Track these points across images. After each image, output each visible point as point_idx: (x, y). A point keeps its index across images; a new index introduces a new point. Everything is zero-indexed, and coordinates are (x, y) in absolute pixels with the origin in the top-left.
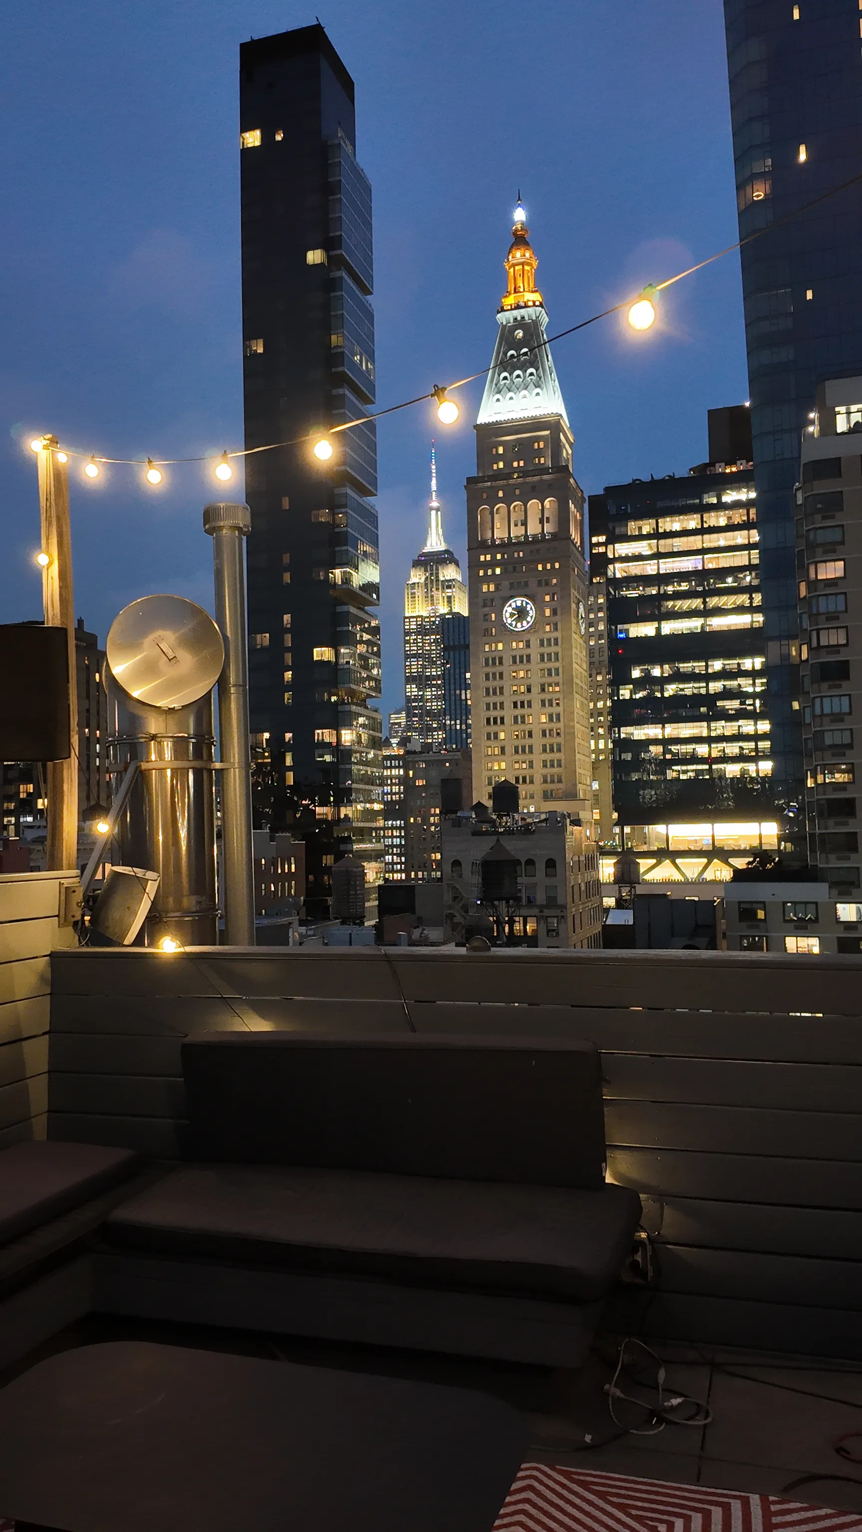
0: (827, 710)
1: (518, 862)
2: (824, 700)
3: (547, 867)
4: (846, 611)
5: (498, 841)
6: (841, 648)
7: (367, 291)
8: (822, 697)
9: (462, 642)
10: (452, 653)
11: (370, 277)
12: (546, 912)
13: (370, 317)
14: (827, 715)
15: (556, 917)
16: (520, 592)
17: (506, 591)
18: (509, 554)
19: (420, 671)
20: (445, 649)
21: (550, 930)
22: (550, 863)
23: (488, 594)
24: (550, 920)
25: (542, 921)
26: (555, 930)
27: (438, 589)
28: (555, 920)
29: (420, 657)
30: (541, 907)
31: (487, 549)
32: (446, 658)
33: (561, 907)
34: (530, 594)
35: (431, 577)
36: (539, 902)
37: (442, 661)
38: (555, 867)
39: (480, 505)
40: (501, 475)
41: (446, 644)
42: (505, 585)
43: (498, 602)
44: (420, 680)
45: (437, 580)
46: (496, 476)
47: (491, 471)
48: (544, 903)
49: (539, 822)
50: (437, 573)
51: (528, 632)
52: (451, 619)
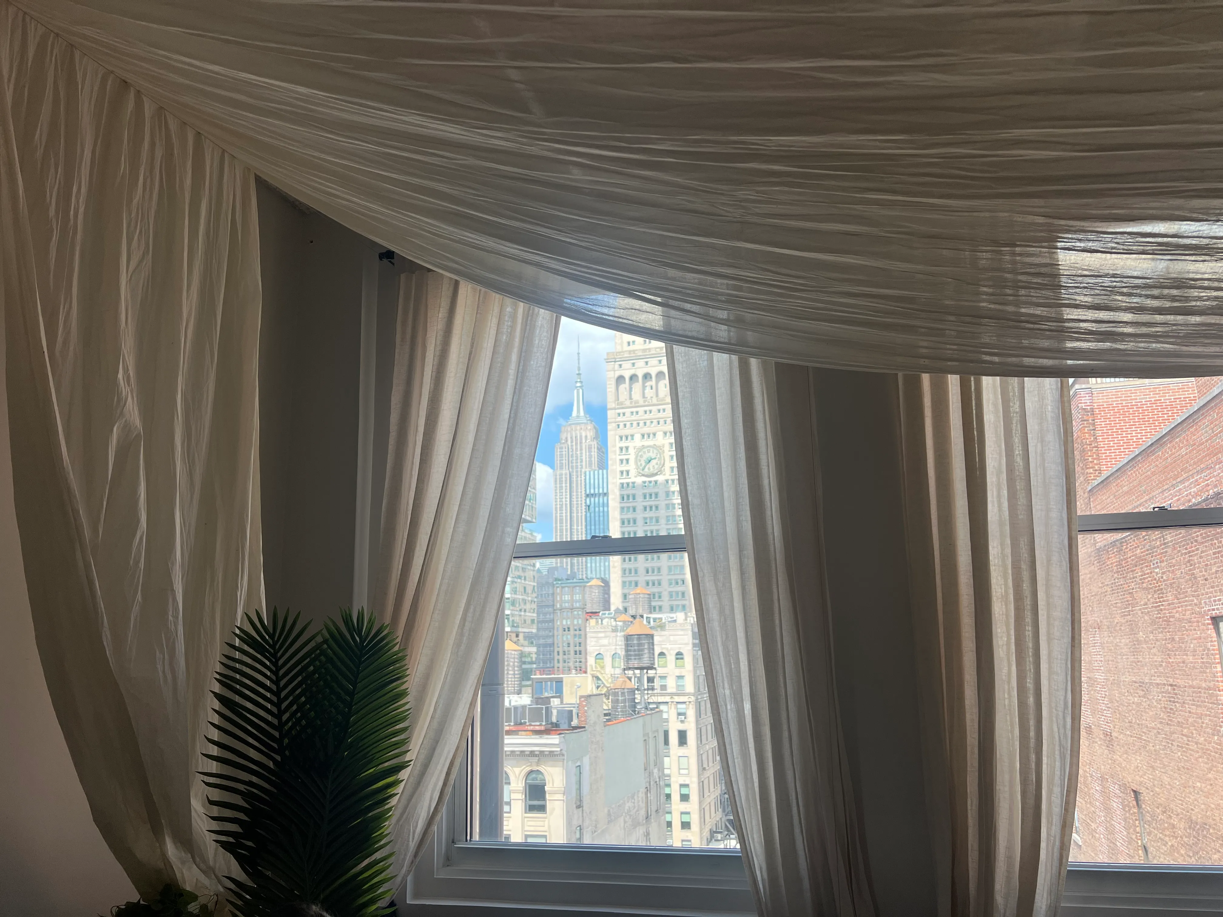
3: (676, 659)
9: (601, 491)
10: (592, 499)
12: (677, 699)
15: (685, 703)
16: (649, 443)
17: (638, 442)
18: (641, 412)
19: (566, 516)
20: (587, 496)
21: (679, 714)
22: (679, 656)
23: (623, 444)
24: (679, 706)
25: (673, 707)
26: (684, 714)
27: (581, 449)
28: (684, 706)
29: (566, 505)
30: (672, 695)
31: (623, 408)
32: (588, 502)
33: (688, 694)
34: (657, 443)
35: (576, 440)
36: (669, 690)
37: (584, 507)
38: (682, 659)
39: (618, 374)
40: (634, 351)
41: (588, 492)
42: (638, 437)
43: (631, 451)
44: (566, 522)
45: (581, 443)
46: (630, 352)
47: (626, 348)
48: (674, 690)
49: (669, 622)
50: (581, 436)
51: (656, 474)
52: (592, 473)
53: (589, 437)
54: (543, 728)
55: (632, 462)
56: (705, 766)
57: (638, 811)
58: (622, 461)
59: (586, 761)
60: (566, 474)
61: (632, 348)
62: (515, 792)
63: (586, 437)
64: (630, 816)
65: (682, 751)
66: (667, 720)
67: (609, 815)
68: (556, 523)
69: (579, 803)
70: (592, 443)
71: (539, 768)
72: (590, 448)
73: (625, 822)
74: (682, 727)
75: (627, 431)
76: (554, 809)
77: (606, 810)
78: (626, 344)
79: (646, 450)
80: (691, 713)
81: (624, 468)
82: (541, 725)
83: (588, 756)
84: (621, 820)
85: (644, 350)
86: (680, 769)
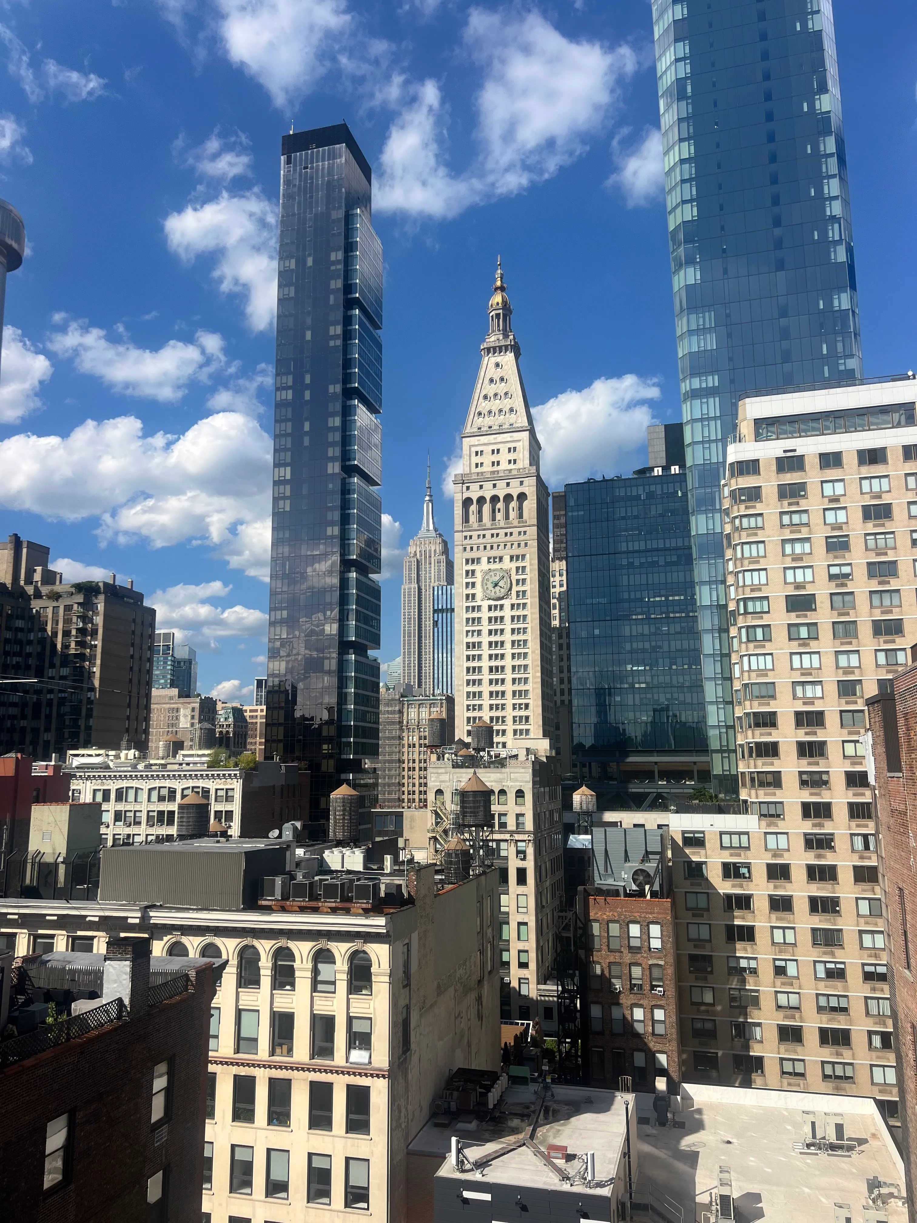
0: (754, 667)
1: (492, 792)
2: (751, 657)
3: (517, 797)
4: (767, 584)
5: (475, 773)
6: (764, 615)
7: (377, 327)
8: (750, 655)
9: (449, 607)
10: (440, 615)
11: (380, 317)
12: (517, 837)
13: (379, 347)
14: (754, 671)
15: (524, 841)
16: (497, 566)
17: (484, 565)
18: (488, 536)
19: (414, 630)
20: (435, 611)
21: (518, 852)
22: (520, 794)
23: (470, 567)
24: (519, 844)
25: (513, 844)
26: (524, 852)
27: (430, 564)
28: (523, 844)
29: (414, 618)
30: (512, 833)
31: (470, 531)
32: (436, 619)
33: (528, 832)
34: (504, 567)
35: (425, 554)
36: (509, 828)
37: (432, 622)
38: (523, 797)
39: (466, 495)
40: (482, 473)
41: (436, 608)
42: (484, 560)
43: (478, 574)
44: (414, 636)
45: (430, 557)
46: (478, 473)
47: (474, 470)
48: (514, 828)
49: (510, 757)
50: (430, 551)
51: (502, 598)
52: (440, 588)
53: (438, 551)
54: (370, 906)
55: (478, 586)
56: (544, 904)
57: (469, 976)
58: (467, 584)
59: (415, 936)
60: (415, 588)
61: (479, 469)
62: (341, 972)
63: (435, 551)
64: (461, 983)
65: (521, 889)
66: (506, 858)
67: (439, 987)
68: (404, 637)
69: (406, 982)
70: (441, 557)
71: (365, 948)
72: (439, 562)
73: (456, 991)
74: (521, 864)
75: (474, 555)
76: (379, 992)
77: (435, 983)
78: (473, 466)
79: (492, 573)
80: (530, 851)
81: (470, 591)
82: (367, 903)
83: (416, 932)
84: (452, 990)
85: (493, 472)
86: (518, 907)
